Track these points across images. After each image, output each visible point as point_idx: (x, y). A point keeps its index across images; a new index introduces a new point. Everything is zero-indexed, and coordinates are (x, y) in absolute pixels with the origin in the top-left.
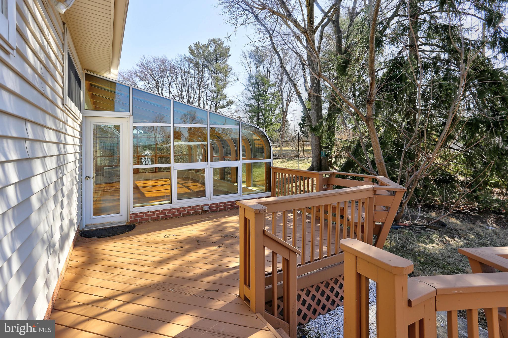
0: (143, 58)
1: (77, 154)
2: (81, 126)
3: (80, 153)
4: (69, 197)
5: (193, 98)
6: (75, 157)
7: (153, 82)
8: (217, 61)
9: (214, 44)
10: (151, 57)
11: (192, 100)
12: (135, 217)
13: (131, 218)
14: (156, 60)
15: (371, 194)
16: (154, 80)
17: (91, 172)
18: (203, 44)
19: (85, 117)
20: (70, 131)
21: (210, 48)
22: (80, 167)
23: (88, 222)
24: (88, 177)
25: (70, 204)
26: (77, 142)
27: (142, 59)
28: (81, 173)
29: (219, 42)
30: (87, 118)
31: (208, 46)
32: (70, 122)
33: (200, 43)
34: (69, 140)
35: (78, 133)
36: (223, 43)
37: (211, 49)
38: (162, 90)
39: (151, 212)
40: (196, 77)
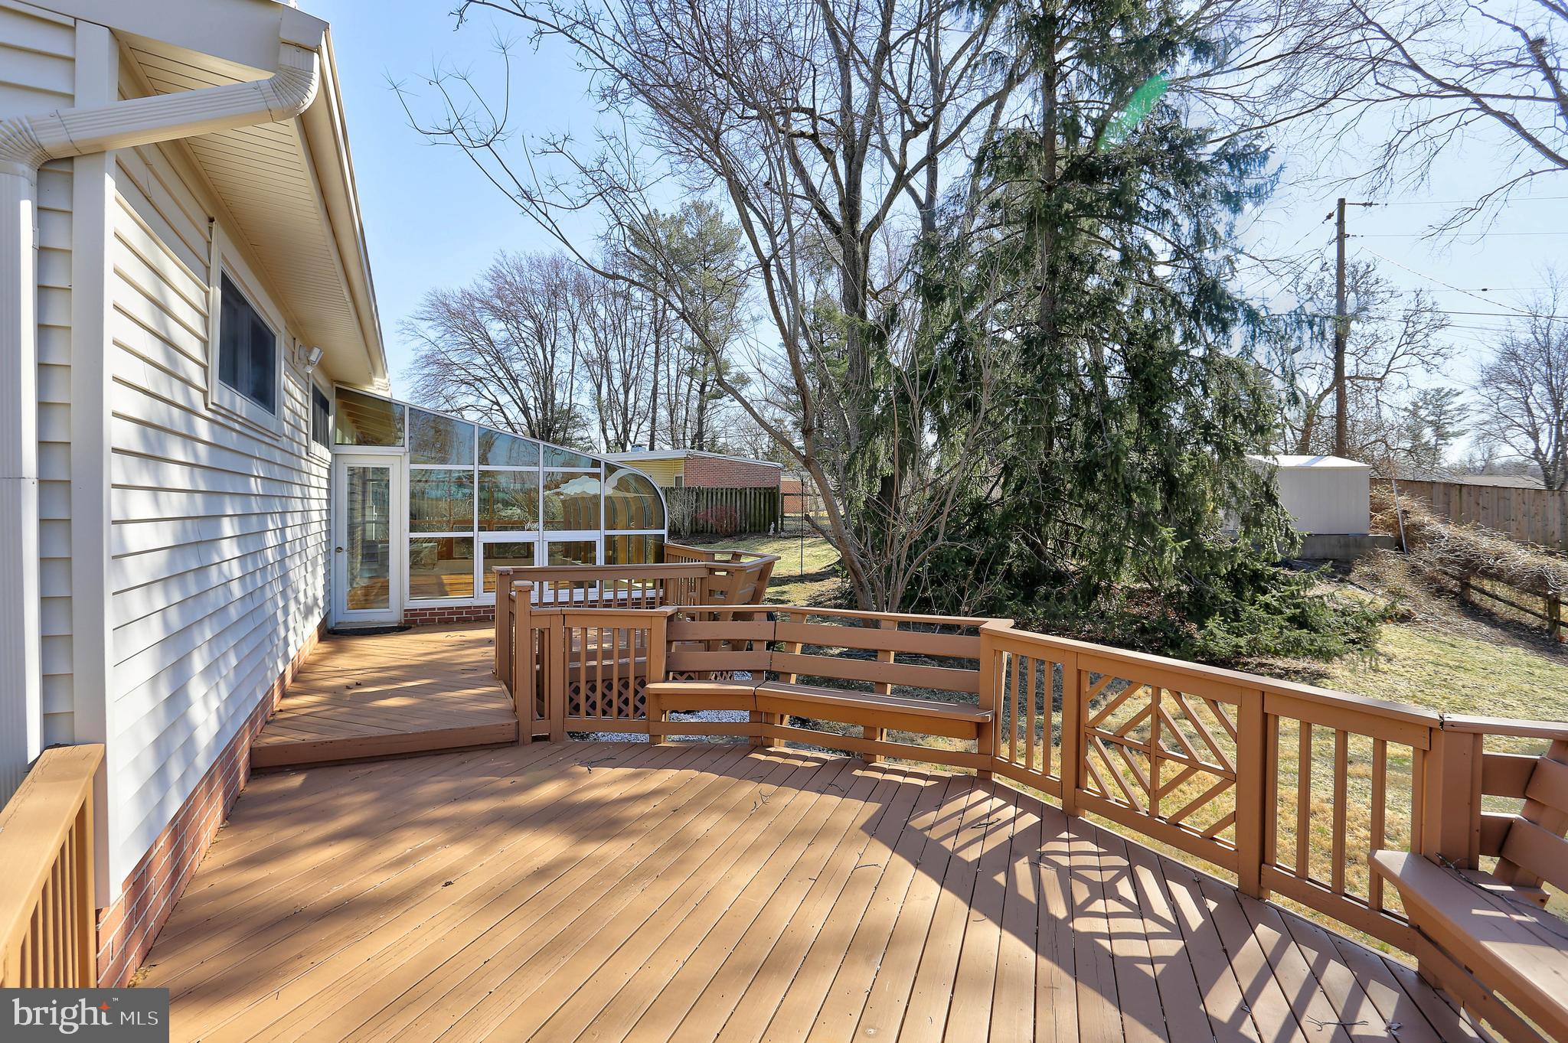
0: (501, 259)
1: (324, 512)
2: (329, 470)
3: (328, 511)
4: (314, 564)
5: (639, 368)
6: (321, 515)
7: (529, 323)
8: (707, 265)
9: (699, 216)
10: (522, 256)
11: (634, 372)
12: (412, 615)
13: (406, 616)
14: (536, 264)
15: (704, 573)
16: (532, 317)
17: (344, 541)
18: (668, 216)
19: (335, 456)
20: (314, 481)
21: (686, 229)
22: (328, 532)
23: (341, 619)
24: (339, 549)
25: (314, 572)
26: (324, 494)
27: (497, 260)
28: (328, 542)
29: (712, 211)
30: (339, 458)
31: (680, 222)
32: (314, 469)
33: (660, 213)
34: (314, 493)
35: (325, 481)
36: (722, 215)
37: (689, 231)
38: (553, 346)
39: (439, 609)
40: (648, 307)
